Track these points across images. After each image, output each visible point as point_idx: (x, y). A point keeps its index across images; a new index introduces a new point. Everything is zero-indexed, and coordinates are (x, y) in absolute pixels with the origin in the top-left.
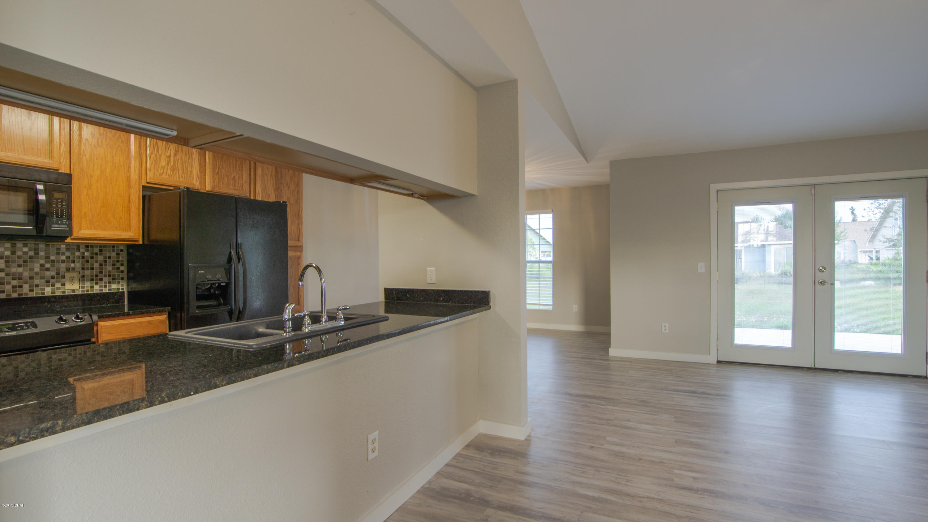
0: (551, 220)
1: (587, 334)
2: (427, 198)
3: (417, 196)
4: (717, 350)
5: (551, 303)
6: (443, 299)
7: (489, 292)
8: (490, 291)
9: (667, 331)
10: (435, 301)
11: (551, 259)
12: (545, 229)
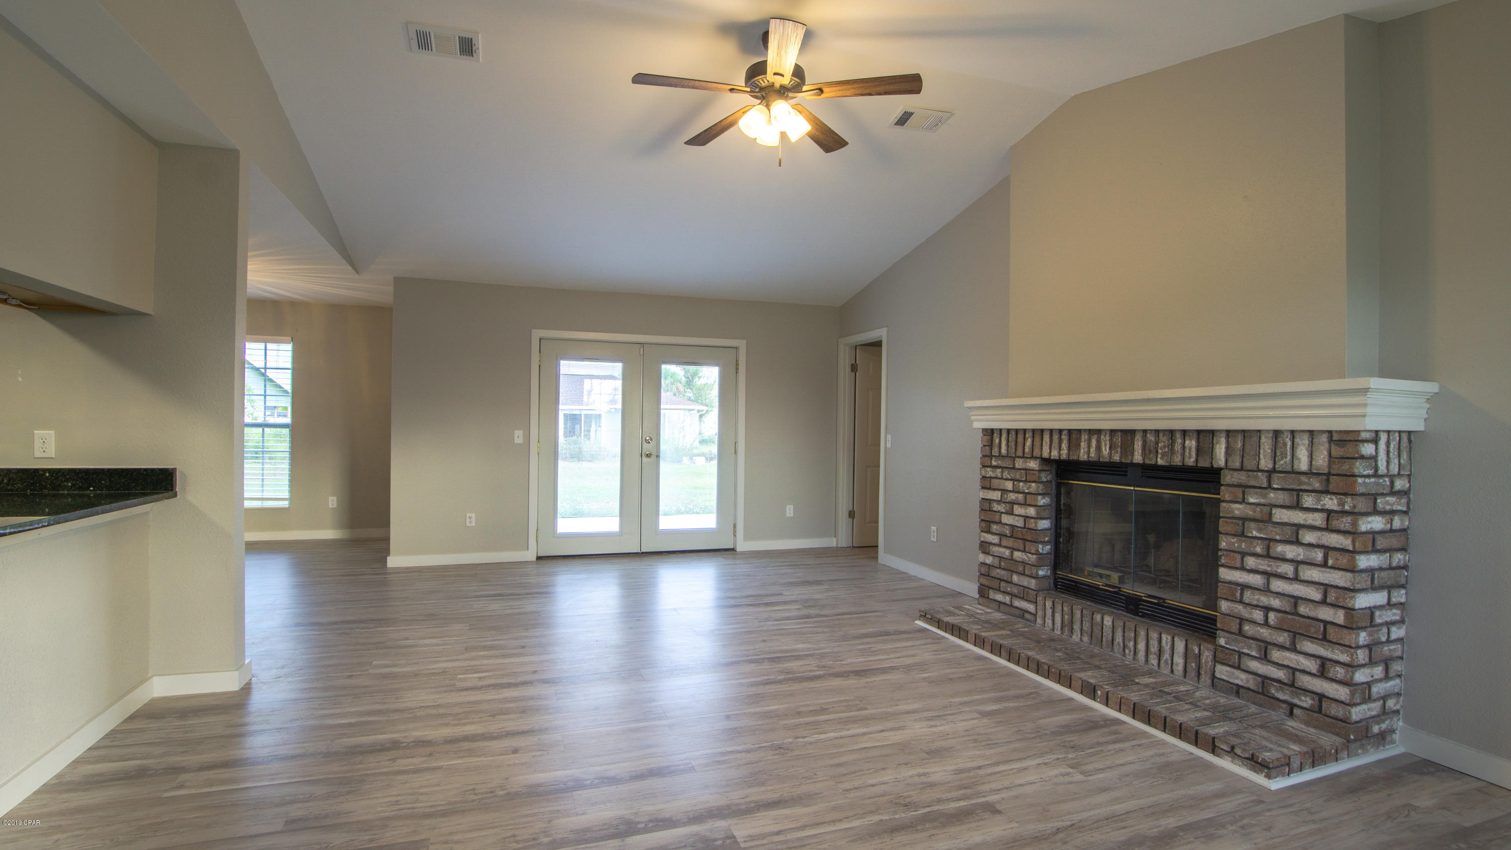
0: (290, 354)
1: (352, 543)
2: (37, 308)
3: (14, 302)
4: (537, 543)
5: (286, 495)
6: (73, 485)
7: (174, 470)
8: (176, 468)
9: (474, 524)
10: (54, 489)
11: (288, 420)
12: (277, 369)
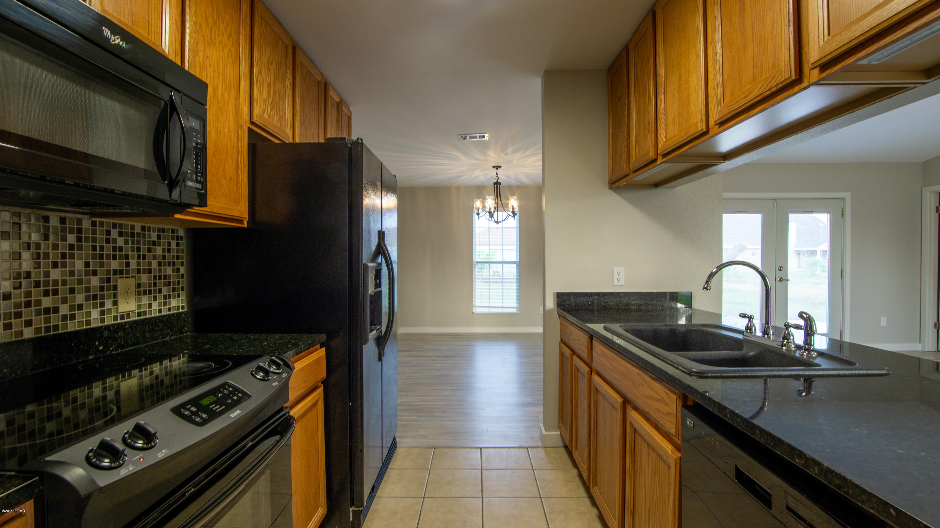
5: (515, 305)
